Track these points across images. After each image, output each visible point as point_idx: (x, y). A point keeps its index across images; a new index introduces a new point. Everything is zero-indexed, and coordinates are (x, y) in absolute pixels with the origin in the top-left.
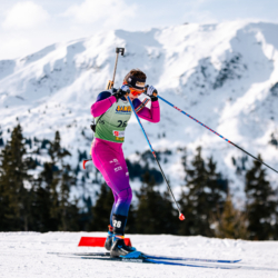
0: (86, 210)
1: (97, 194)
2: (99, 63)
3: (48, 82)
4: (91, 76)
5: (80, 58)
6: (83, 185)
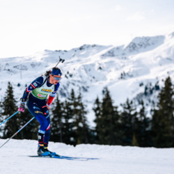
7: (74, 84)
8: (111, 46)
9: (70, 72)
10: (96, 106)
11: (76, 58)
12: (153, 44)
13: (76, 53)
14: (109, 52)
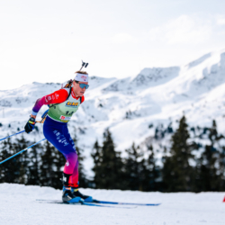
12: (165, 76)
14: (112, 86)
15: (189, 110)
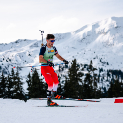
0: (104, 92)
1: (108, 85)
2: (106, 31)
3: (85, 41)
4: (102, 37)
5: (97, 30)
6: (102, 82)
7: (12, 66)
8: (36, 40)
9: (10, 58)
10: (28, 79)
11: (13, 49)
12: (63, 38)
13: (13, 45)
14: (35, 44)
15: (76, 56)
